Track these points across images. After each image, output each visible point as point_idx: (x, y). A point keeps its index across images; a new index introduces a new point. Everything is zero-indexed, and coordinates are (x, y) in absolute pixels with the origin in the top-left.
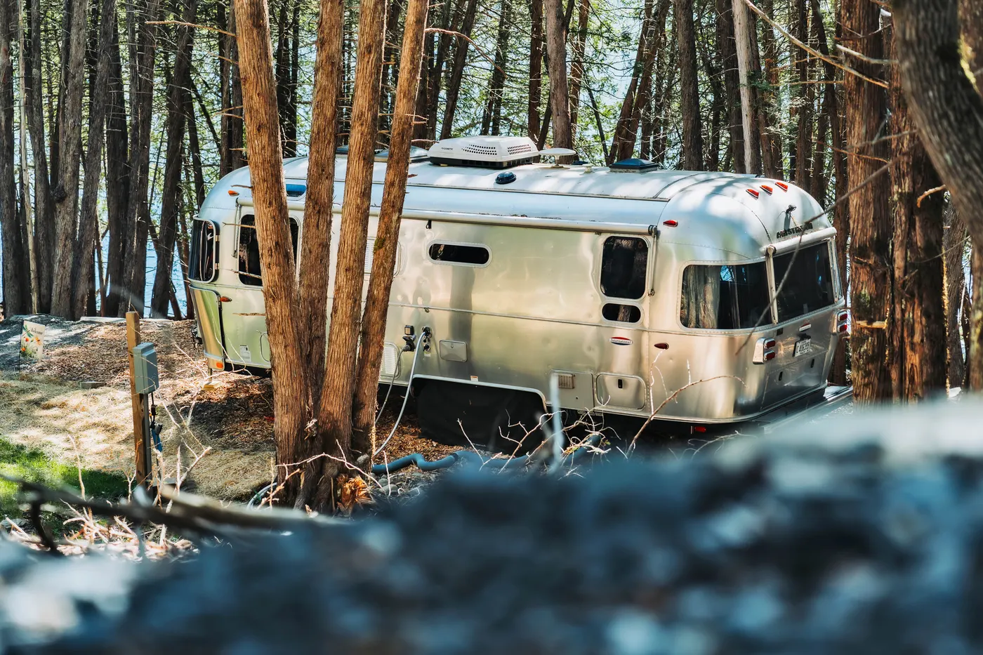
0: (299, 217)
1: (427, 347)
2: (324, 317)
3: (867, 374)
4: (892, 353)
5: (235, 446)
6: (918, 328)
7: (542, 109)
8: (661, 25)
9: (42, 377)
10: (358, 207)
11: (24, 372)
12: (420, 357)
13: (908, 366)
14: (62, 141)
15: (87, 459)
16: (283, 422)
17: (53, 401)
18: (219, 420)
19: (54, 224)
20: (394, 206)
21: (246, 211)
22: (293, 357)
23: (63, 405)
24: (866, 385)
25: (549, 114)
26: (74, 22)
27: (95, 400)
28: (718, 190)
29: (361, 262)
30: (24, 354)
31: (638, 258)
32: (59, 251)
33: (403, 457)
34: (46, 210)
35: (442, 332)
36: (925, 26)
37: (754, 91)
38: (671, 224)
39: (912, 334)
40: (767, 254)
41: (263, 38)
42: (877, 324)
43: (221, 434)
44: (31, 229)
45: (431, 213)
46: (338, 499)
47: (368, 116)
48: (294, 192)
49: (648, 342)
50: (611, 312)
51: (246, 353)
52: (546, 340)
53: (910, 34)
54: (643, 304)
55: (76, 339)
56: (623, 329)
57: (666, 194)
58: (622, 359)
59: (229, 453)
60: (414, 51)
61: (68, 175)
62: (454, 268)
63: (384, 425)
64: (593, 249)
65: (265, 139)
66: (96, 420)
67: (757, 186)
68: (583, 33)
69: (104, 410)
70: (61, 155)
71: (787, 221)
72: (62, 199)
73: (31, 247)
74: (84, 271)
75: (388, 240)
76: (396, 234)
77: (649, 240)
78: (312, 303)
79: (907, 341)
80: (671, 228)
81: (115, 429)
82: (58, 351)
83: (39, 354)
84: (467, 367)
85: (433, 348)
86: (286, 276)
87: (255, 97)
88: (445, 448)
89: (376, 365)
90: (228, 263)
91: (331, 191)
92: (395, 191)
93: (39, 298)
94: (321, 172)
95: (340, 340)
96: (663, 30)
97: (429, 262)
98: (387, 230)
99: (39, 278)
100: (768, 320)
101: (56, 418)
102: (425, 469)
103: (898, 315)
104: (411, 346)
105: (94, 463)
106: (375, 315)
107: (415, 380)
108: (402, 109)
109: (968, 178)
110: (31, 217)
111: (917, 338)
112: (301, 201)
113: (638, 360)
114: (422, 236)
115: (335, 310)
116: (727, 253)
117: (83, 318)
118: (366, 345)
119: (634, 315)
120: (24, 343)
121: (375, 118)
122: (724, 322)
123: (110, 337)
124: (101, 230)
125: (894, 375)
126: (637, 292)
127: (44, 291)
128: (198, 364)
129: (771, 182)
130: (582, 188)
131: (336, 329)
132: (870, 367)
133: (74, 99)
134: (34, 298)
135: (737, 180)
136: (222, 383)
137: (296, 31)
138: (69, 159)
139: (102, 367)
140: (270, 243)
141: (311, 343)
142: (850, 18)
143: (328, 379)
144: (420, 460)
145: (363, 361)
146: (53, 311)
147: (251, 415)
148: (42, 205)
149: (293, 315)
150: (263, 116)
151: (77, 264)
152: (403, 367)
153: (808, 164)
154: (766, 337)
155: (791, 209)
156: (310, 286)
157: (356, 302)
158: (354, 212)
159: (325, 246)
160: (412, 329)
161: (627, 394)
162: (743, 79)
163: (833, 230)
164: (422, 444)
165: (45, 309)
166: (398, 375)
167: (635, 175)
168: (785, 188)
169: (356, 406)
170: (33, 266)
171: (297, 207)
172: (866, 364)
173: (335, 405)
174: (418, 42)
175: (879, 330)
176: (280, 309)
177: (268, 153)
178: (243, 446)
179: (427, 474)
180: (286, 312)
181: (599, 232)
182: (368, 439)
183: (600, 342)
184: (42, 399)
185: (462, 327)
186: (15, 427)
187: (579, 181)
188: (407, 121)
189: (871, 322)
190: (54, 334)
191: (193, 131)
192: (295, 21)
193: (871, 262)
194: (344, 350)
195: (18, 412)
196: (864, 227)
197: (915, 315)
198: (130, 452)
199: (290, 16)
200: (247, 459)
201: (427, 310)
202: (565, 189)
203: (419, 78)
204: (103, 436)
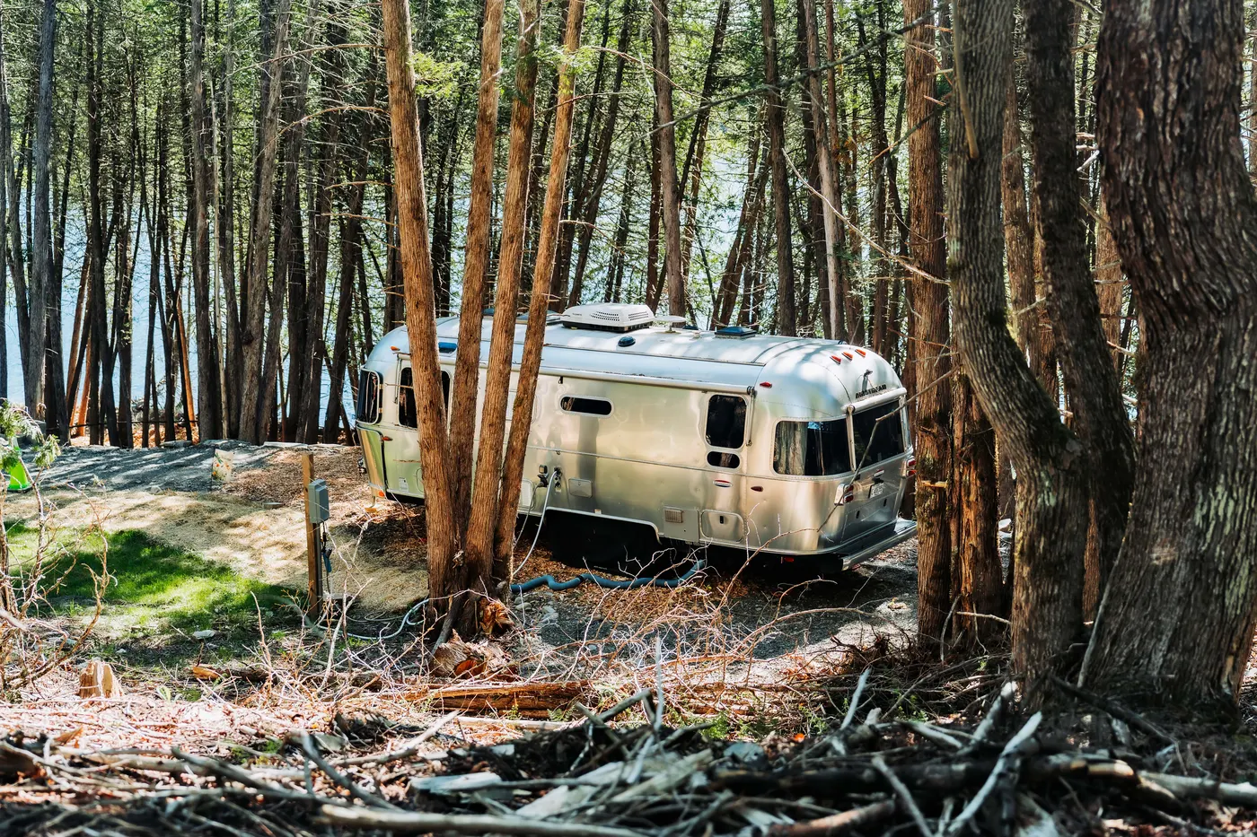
0: (451, 371)
1: (558, 484)
2: (470, 459)
3: (930, 525)
4: (952, 509)
5: (393, 564)
6: (973, 489)
7: (659, 265)
8: (761, 192)
9: (230, 498)
10: (500, 372)
11: (215, 493)
12: (552, 492)
13: (965, 521)
14: (250, 292)
15: (268, 574)
16: (435, 552)
17: (240, 520)
18: (380, 540)
19: (243, 363)
20: (531, 370)
21: (407, 364)
22: (444, 498)
23: (247, 525)
24: (929, 535)
25: (665, 270)
26: (262, 192)
27: (275, 520)
28: (807, 357)
29: (503, 418)
30: (215, 477)
31: (738, 411)
32: (246, 386)
33: (536, 577)
34: (235, 350)
35: (571, 472)
36: (977, 295)
37: (838, 260)
38: (766, 385)
39: (968, 494)
40: (847, 413)
41: (422, 229)
42: (939, 484)
43: (381, 553)
44: (223, 366)
45: (563, 371)
46: (480, 620)
47: (510, 295)
48: (446, 349)
49: (746, 485)
50: (714, 459)
51: (404, 485)
52: (660, 481)
53: (964, 301)
54: (742, 453)
55: (260, 463)
56: (725, 474)
57: (762, 360)
58: (724, 499)
59: (389, 570)
60: (549, 241)
61: (254, 322)
62: (582, 417)
63: (521, 549)
64: (700, 404)
65: (422, 314)
66: (277, 538)
67: (839, 354)
68: (695, 202)
69: (283, 530)
70: (249, 304)
71: (865, 383)
72: (249, 342)
73: (222, 381)
74: (268, 402)
75: (526, 399)
76: (533, 394)
77: (748, 399)
78: (460, 448)
79: (964, 499)
80: (766, 389)
81: (291, 547)
82: (245, 474)
83: (228, 478)
84: (592, 502)
85: (563, 485)
86: (439, 429)
87: (415, 279)
88: (573, 571)
89: (514, 504)
90: (390, 408)
91: (478, 352)
92: (532, 358)
93: (229, 426)
94: (470, 336)
95: (484, 485)
96: (763, 197)
97: (560, 412)
98: (525, 391)
99: (229, 408)
100: (847, 468)
101: (241, 536)
102: (556, 589)
103: (957, 478)
104: (544, 483)
105: (272, 579)
106: (514, 463)
107: (547, 511)
108: (539, 289)
109: (1012, 422)
110: (223, 355)
111: (972, 498)
112: (453, 357)
113: (737, 499)
114: (555, 389)
115: (480, 459)
116: (813, 411)
117: (266, 444)
118: (505, 488)
119: (734, 462)
120: (215, 468)
121: (515, 297)
122: (811, 469)
123: (288, 461)
124: (283, 353)
125: (953, 527)
126: (737, 441)
127: (233, 419)
128: (365, 488)
129: (850, 348)
130: (693, 352)
131: (481, 474)
132: (933, 519)
133: (261, 257)
134: (225, 426)
135: (824, 348)
136: (384, 508)
137: (451, 191)
138: (256, 308)
139: (282, 489)
140: (426, 402)
141: (459, 481)
142: (918, 226)
143: (473, 517)
144: (551, 581)
145: (503, 502)
146: (240, 437)
147: (408, 536)
148: (232, 347)
149: (444, 463)
150: (420, 295)
151: (261, 397)
152: (538, 499)
153: (885, 311)
154: (846, 482)
155: (868, 373)
156: (459, 433)
157: (498, 452)
158: (497, 376)
159: (473, 400)
160: (545, 468)
161: (727, 527)
162: (830, 250)
163: (903, 390)
164: (554, 566)
165: (233, 434)
166: (533, 507)
167: (736, 341)
168: (863, 354)
169: (497, 539)
170: (224, 398)
171: (447, 362)
172: (929, 517)
173: (479, 539)
174: (553, 233)
175: (941, 489)
176: (433, 458)
177: (424, 326)
178: (400, 564)
179: (557, 594)
180: (438, 460)
181: (705, 391)
182: (507, 568)
183: (705, 484)
184: (230, 519)
185: (588, 468)
186: (208, 545)
187: (690, 346)
188: (543, 300)
189: (933, 481)
190: (242, 458)
191: (363, 277)
192: (451, 182)
193: (935, 431)
194: (487, 493)
195: (210, 530)
196: (929, 401)
197: (971, 477)
198: (303, 568)
199: (446, 177)
200: (404, 577)
201: (558, 453)
202: (679, 353)
203: (553, 262)
204: (283, 554)
